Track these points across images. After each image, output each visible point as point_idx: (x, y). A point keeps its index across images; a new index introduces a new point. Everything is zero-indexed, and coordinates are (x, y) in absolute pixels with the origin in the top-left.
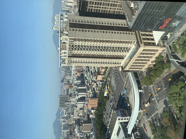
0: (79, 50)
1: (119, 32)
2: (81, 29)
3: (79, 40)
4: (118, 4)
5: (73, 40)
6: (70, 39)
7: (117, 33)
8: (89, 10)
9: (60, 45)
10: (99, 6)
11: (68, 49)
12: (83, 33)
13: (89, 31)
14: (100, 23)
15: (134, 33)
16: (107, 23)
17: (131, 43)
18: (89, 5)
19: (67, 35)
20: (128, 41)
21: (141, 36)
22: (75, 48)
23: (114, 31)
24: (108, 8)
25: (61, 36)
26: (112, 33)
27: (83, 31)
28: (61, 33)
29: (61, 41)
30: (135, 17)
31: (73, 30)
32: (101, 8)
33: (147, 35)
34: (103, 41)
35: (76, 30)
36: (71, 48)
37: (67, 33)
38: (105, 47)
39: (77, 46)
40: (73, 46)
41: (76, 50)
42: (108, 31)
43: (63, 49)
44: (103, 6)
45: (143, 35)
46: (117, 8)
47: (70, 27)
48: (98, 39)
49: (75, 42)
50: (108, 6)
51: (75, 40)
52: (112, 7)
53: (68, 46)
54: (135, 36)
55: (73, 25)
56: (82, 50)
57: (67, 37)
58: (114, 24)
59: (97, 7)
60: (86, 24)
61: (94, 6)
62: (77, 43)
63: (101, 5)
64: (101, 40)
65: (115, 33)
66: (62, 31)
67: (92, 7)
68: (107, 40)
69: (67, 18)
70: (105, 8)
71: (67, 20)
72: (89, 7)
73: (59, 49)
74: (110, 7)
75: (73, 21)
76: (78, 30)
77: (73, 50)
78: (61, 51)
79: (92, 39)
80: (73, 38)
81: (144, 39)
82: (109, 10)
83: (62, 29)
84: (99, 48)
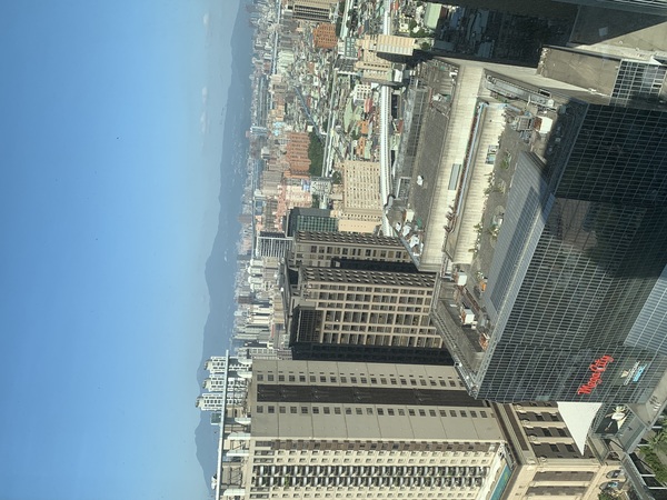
0: (291, 484)
1: (436, 408)
2: (297, 405)
3: (291, 446)
4: (421, 314)
5: (269, 448)
6: (258, 443)
7: (428, 413)
8: (324, 339)
9: (222, 469)
10: (359, 324)
11: (250, 485)
12: (306, 418)
13: (327, 411)
14: (364, 381)
15: (489, 411)
16: (388, 378)
17: (485, 448)
18: (324, 323)
19: (247, 429)
20: (472, 441)
21: (518, 421)
22: (275, 479)
23: (416, 408)
24: (389, 330)
25: (225, 436)
26: (412, 412)
27: (305, 410)
28: (225, 424)
29: (224, 452)
30: (484, 358)
31: (271, 410)
32: (366, 332)
33: (539, 418)
34: (381, 447)
35: (282, 410)
36: (261, 480)
37: (247, 422)
38: (392, 467)
39: (285, 469)
40: (268, 470)
41: (280, 485)
42: (395, 407)
43: (231, 485)
44: (372, 325)
45: (523, 417)
46: (419, 327)
47: (260, 399)
48: (363, 440)
49: (276, 456)
50: (389, 321)
51: (276, 445)
52: (403, 326)
53: (248, 473)
54: (495, 421)
55: (272, 393)
56: (302, 485)
57: (247, 437)
58: (413, 382)
59: (353, 328)
60: (316, 387)
61: (341, 323)
62: (284, 458)
63: (363, 320)
64: (374, 440)
65: (422, 413)
66: (230, 415)
67: (336, 327)
68: (396, 440)
69: (250, 369)
70: (379, 329)
71: (249, 376)
72: (325, 329)
73: (216, 483)
74: (394, 326)
75: (271, 378)
76: (288, 410)
77: (268, 485)
78: (222, 492)
79: (341, 439)
80: (269, 439)
81: (531, 432)
82: (392, 334)
83: (229, 409)
84: (369, 474)
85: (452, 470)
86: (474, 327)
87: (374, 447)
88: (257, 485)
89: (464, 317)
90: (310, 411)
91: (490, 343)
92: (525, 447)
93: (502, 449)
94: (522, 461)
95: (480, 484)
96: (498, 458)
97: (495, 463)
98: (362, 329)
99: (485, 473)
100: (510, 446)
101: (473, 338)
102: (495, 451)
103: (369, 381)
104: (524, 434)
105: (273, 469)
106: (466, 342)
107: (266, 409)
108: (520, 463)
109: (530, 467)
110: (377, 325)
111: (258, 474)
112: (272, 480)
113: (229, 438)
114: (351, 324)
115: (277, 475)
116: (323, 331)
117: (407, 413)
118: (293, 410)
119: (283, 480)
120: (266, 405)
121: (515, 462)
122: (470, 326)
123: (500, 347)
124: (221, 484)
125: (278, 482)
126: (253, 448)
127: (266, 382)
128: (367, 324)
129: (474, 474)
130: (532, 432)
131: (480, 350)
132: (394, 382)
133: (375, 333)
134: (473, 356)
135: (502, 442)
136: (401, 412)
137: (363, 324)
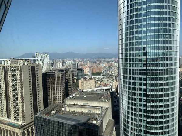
0: (12, 75)
1: (33, 107)
2: (31, 75)
3: (21, 75)
4: (56, 101)
5: (20, 70)
6: (21, 67)
7: (31, 105)
8: (48, 80)
9: (15, 60)
10: (52, 87)
11: (11, 66)
12: (28, 77)
13: (30, 82)
14: (38, 90)
15: (33, 120)
16: (39, 95)
17: (23, 120)
18: (52, 79)
19: (24, 65)
20: (25, 116)
21: (31, 127)
22: (13, 72)
23: (32, 102)
24: (52, 94)
25: (22, 60)
26: (31, 101)
27: (30, 77)
28: (26, 59)
29: (19, 60)
31: (29, 69)
32: (51, 89)
33: (32, 132)
34: (22, 95)
35: (29, 72)
36: (13, 69)
37: (26, 64)
38: (17, 98)
39: (15, 74)
40: (15, 70)
41: (12, 73)
42: (32, 97)
43: (12, 62)
44: (52, 90)
45: (32, 128)
46: (53, 101)
47: (32, 67)
48: (23, 91)
49: (18, 71)
50: (53, 94)
51: (21, 71)
52: (53, 97)
53: (14, 66)
54: (31, 121)
55: (33, 69)
56: (12, 78)
57: (22, 65)
58: (39, 101)
59: (51, 86)
60: (36, 79)
61: (52, 83)
62: (18, 73)
63: (53, 88)
64: (23, 93)
65: (31, 104)
66: (27, 60)
67: (51, 82)
68: (24, 98)
69: (39, 64)
70: (51, 92)
71: (37, 64)
72: (51, 79)
73: (12, 59)
74: (53, 95)
75: (37, 68)
76: (29, 73)
77: (11, 70)
78: (9, 60)
79: (23, 86)
80: (22, 69)
82: (51, 95)
83: (29, 60)
84: (16, 93)
85: (18, 113)
86: (51, 113)
87: (22, 93)
88: (11, 68)
89: (54, 110)
90: (30, 78)
91: (47, 117)
92: (24, 129)
93: (24, 124)
94: (20, 129)
95: (15, 120)
96: (21, 123)
97: (20, 123)
98: (51, 88)
99: (17, 121)
100: (24, 126)
101: (49, 113)
102: (23, 122)
103: (38, 91)
104: (28, 129)
105: (15, 71)
106: (48, 111)
107: (29, 68)
108: (20, 128)
109: (19, 131)
110: (52, 91)
111: (14, 68)
112: (13, 71)
113: (22, 61)
114: (52, 85)
115: (14, 72)
116: (50, 79)
117: (31, 100)
118: (29, 74)
119: (13, 74)
120: (30, 68)
121: (20, 127)
122: (52, 112)
123: (46, 119)
124: (12, 60)
125: (12, 72)
126: (20, 66)
127: (36, 67)
128: (52, 89)
129: (17, 118)
130: (28, 131)
131: (46, 115)
132: (38, 96)
133: (50, 91)
134: (44, 114)
135: (25, 124)
136: (31, 99)
137: (52, 88)
